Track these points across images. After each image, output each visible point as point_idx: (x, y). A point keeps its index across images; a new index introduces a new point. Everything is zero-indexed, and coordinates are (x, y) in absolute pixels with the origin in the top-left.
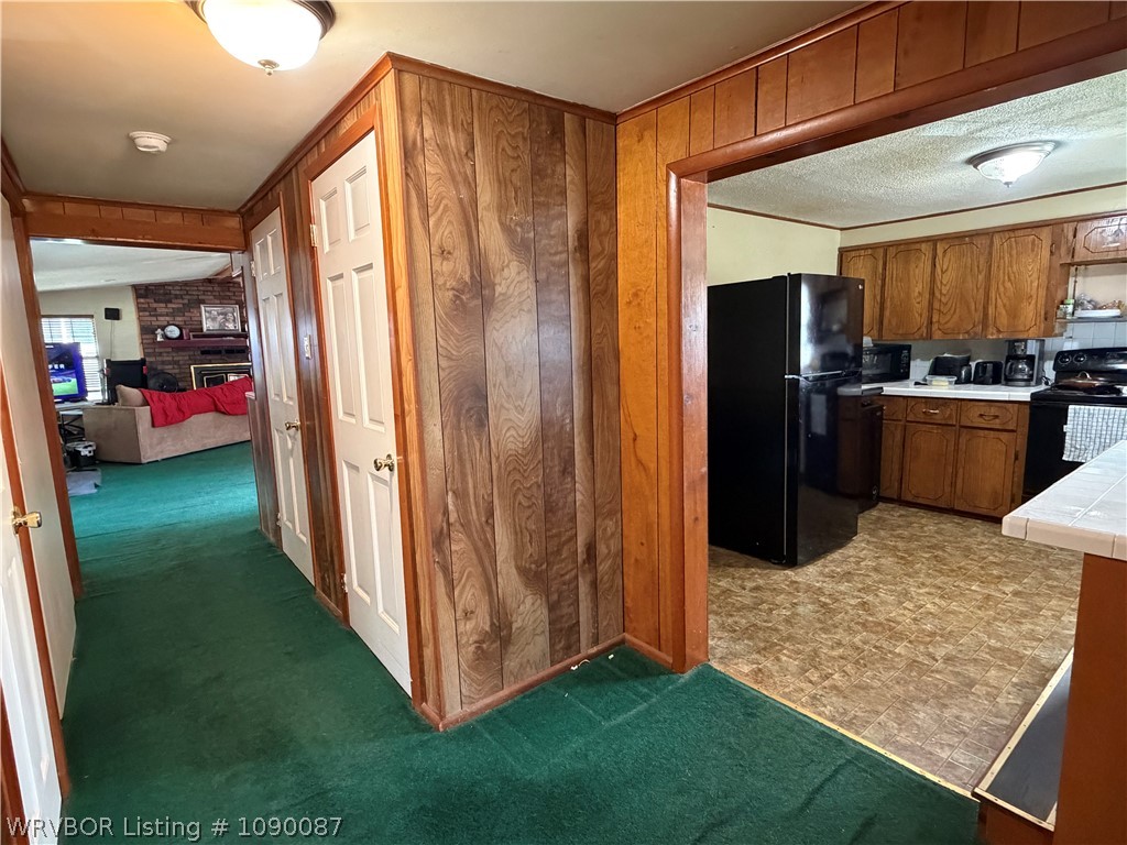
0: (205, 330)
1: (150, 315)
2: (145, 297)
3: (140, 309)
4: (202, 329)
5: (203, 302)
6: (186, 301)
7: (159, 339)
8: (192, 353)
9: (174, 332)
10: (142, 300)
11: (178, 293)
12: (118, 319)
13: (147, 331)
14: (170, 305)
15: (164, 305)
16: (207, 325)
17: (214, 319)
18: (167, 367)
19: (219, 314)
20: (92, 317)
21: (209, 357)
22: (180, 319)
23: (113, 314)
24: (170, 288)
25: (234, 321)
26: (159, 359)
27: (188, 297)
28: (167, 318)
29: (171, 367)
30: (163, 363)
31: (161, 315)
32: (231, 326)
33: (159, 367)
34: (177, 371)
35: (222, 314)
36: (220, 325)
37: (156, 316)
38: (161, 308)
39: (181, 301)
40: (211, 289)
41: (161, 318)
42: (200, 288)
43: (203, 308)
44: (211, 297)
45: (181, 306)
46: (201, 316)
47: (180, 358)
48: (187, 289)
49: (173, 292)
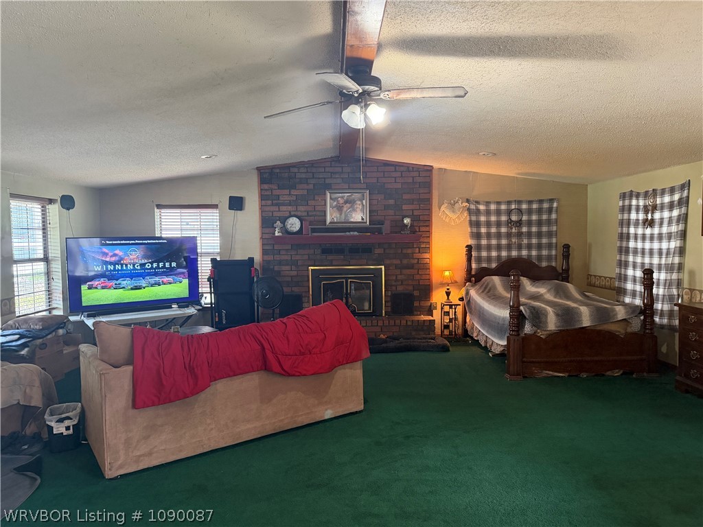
0: (329, 220)
1: (272, 205)
2: (269, 182)
3: (263, 197)
4: (325, 221)
5: (328, 187)
6: (311, 186)
7: (277, 234)
8: (312, 251)
9: (294, 224)
10: (266, 186)
11: (303, 176)
12: (241, 210)
13: (267, 223)
14: (294, 192)
15: (287, 192)
16: (331, 216)
17: (339, 209)
18: (284, 268)
19: (345, 202)
20: (215, 206)
21: (330, 257)
22: (301, 208)
23: (236, 204)
24: (295, 170)
25: (362, 210)
26: (277, 257)
27: (313, 181)
28: (290, 208)
29: (288, 268)
30: (280, 263)
31: (284, 205)
32: (357, 217)
33: (276, 268)
34: (294, 273)
35: (349, 202)
36: (346, 216)
37: (278, 205)
38: (285, 195)
39: (305, 186)
40: (339, 170)
41: (283, 208)
42: (327, 169)
43: (328, 195)
44: (339, 181)
45: (305, 192)
46: (325, 205)
47: (298, 257)
48: (314, 170)
49: (298, 176)
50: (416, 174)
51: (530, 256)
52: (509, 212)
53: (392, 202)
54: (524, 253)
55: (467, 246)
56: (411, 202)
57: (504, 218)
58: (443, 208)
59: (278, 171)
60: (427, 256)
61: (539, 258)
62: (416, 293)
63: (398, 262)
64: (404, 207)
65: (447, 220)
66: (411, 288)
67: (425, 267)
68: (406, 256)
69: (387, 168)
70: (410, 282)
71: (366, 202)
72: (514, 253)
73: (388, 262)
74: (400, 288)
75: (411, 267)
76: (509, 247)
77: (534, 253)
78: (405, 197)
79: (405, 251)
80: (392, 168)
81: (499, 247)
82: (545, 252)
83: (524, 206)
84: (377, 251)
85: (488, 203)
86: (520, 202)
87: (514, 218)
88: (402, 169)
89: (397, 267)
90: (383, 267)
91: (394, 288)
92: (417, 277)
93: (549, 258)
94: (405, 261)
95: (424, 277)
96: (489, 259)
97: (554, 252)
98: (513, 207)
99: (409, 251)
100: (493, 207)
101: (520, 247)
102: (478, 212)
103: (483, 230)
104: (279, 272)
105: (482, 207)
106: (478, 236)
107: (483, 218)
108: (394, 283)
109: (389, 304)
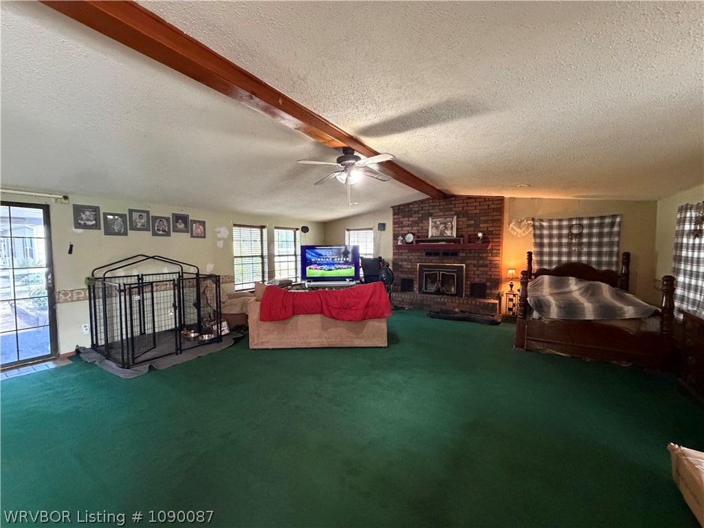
0: (430, 234)
1: (399, 227)
2: (398, 214)
3: (394, 223)
5: (431, 215)
6: (421, 215)
8: (420, 254)
9: (410, 238)
10: (396, 217)
11: (416, 209)
12: (384, 230)
13: (395, 237)
14: (411, 219)
15: (407, 219)
16: (432, 233)
17: (437, 227)
18: (404, 263)
19: (441, 224)
20: (371, 229)
21: (431, 258)
22: (415, 228)
23: (382, 227)
24: (412, 206)
25: (452, 228)
26: (401, 257)
27: (422, 212)
28: (408, 228)
29: (406, 263)
30: (402, 260)
31: (405, 227)
32: (448, 233)
33: (400, 263)
34: (410, 266)
35: (443, 223)
36: (441, 232)
37: (402, 227)
38: (406, 221)
39: (417, 215)
40: (438, 204)
41: (405, 229)
42: (431, 204)
43: (430, 219)
44: (438, 211)
45: (417, 219)
46: (428, 226)
47: (412, 257)
48: (422, 205)
49: (413, 209)
50: (489, 203)
51: (589, 262)
52: (570, 227)
53: (472, 222)
54: (584, 259)
55: (528, 253)
56: (486, 222)
57: (565, 232)
58: (511, 225)
59: (402, 207)
60: (498, 258)
61: (599, 263)
62: (488, 284)
63: (475, 262)
64: (481, 225)
65: (515, 234)
66: (484, 280)
67: (497, 266)
68: (482, 258)
69: (469, 201)
70: (484, 276)
71: (454, 223)
72: (574, 259)
73: (468, 262)
74: (477, 280)
75: (486, 266)
76: (569, 254)
77: (594, 259)
78: (482, 218)
79: (480, 255)
80: (474, 200)
81: (560, 254)
82: (605, 259)
83: (585, 222)
84: (461, 255)
85: (550, 221)
86: (581, 219)
87: (575, 231)
88: (481, 200)
89: (474, 265)
90: (464, 265)
91: (472, 279)
92: (490, 273)
93: (610, 263)
94: (481, 262)
95: (495, 273)
96: (550, 263)
97: (614, 259)
98: (574, 222)
99: (484, 255)
100: (555, 223)
101: (580, 254)
102: (542, 227)
103: (546, 241)
104: (401, 265)
105: (545, 224)
106: (541, 245)
107: (546, 232)
108: (472, 276)
109: (469, 290)
